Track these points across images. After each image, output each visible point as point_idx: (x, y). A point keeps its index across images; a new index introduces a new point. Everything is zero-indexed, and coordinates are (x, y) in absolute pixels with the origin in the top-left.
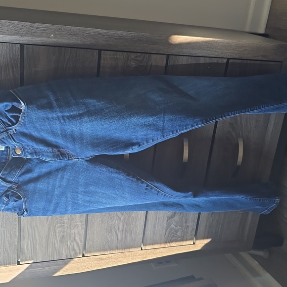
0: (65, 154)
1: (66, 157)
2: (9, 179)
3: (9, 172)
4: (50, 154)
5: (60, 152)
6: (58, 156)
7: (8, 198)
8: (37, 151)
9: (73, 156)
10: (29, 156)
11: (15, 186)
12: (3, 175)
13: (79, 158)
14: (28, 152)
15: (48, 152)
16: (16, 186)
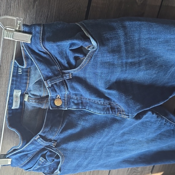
0: (115, 109)
1: (115, 112)
2: (50, 137)
3: (50, 129)
4: (100, 107)
5: (111, 105)
6: (108, 109)
7: (45, 158)
8: (84, 101)
9: (123, 111)
10: (75, 107)
11: (53, 144)
12: (44, 133)
13: (130, 115)
14: (73, 102)
15: (98, 104)
16: (55, 144)
